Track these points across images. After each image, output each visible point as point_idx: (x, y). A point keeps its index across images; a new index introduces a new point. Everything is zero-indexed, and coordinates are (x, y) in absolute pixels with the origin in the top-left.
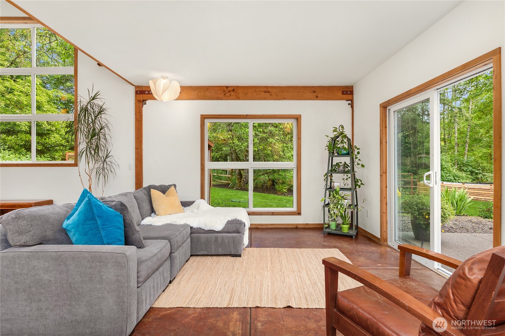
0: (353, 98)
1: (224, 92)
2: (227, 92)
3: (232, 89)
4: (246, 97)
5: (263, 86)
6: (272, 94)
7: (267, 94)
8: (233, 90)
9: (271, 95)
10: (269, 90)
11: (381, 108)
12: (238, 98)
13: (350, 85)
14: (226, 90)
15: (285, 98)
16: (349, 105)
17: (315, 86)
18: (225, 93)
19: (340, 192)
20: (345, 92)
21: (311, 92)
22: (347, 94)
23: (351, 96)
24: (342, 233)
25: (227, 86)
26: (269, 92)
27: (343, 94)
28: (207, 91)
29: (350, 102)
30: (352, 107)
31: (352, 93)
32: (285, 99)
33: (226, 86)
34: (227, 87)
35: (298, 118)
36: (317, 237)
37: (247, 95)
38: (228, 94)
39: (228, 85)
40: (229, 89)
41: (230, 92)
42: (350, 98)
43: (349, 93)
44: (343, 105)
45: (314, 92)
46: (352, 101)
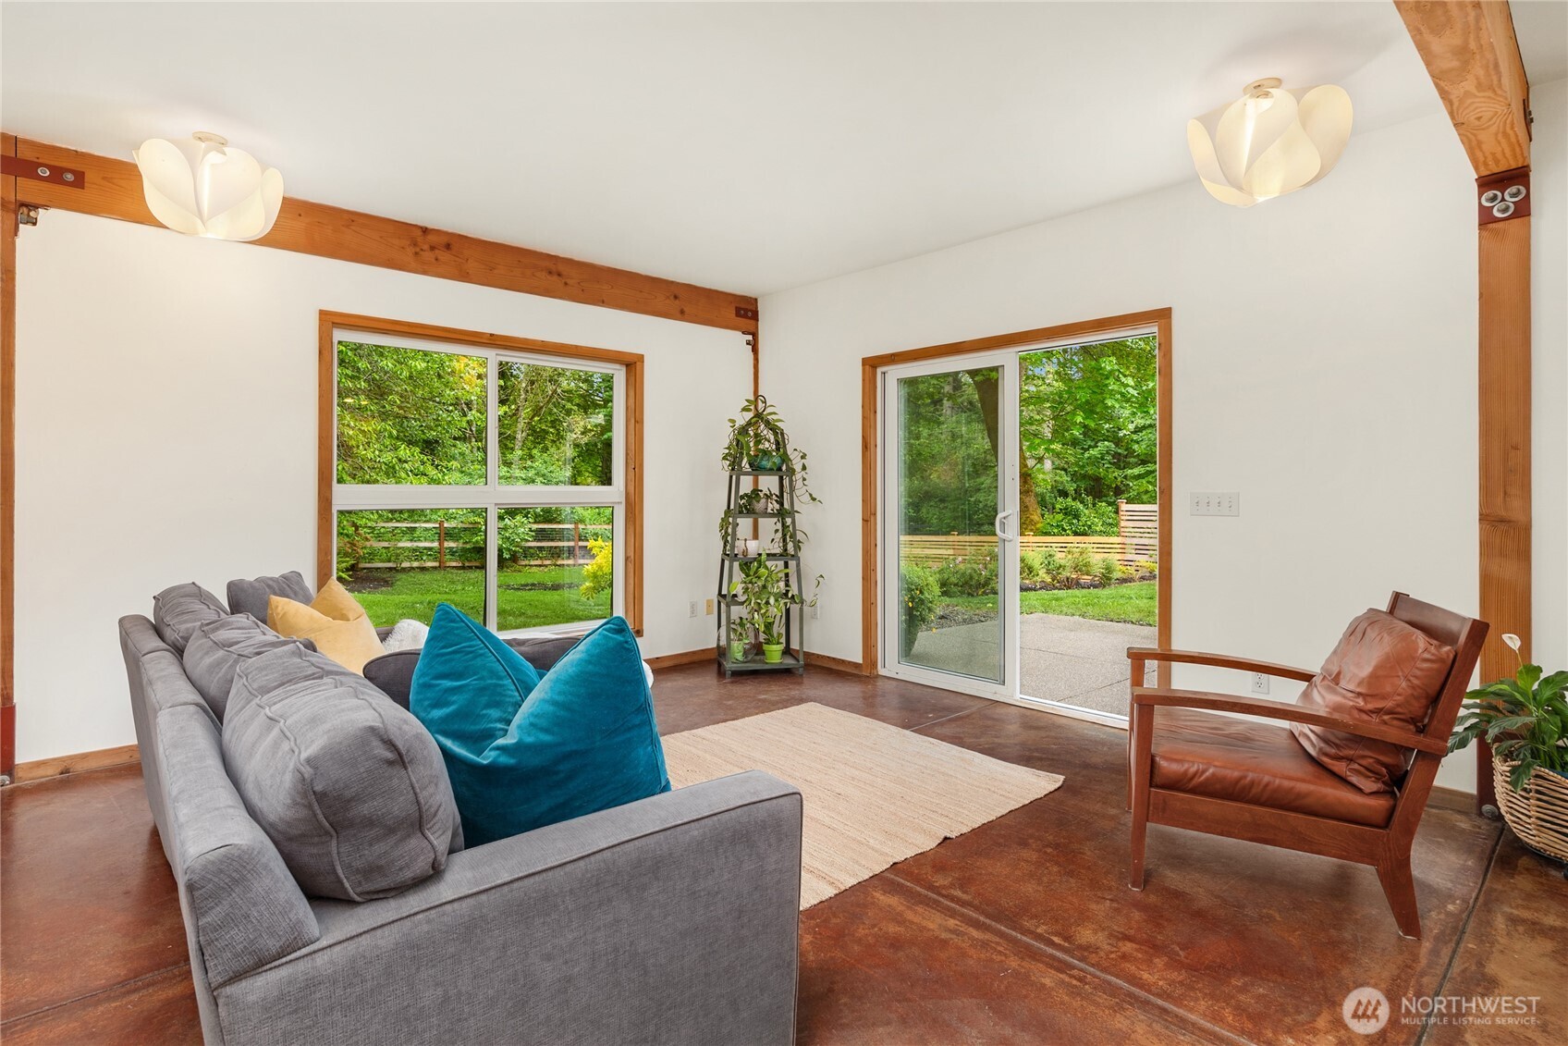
0: (757, 328)
1: (415, 245)
2: (426, 247)
3: (444, 240)
4: (489, 277)
5: (542, 254)
6: (568, 281)
7: (555, 278)
8: (448, 246)
9: (566, 284)
10: (561, 268)
11: (867, 367)
12: (464, 276)
13: (753, 296)
14: (420, 240)
15: (603, 302)
16: (747, 344)
17: (678, 281)
18: (418, 250)
19: (769, 564)
20: (742, 312)
21: (668, 298)
22: (745, 316)
23: (753, 322)
24: (766, 667)
25: (426, 228)
26: (559, 275)
27: (738, 314)
28: (348, 226)
29: (750, 337)
30: (755, 350)
31: (755, 316)
32: (601, 302)
33: (421, 228)
34: (425, 230)
35: (632, 365)
36: (705, 686)
37: (495, 271)
38: (428, 256)
39: (430, 226)
40: (431, 238)
41: (437, 251)
42: (752, 330)
43: (750, 314)
44: (735, 341)
45: (676, 297)
46: (755, 335)
